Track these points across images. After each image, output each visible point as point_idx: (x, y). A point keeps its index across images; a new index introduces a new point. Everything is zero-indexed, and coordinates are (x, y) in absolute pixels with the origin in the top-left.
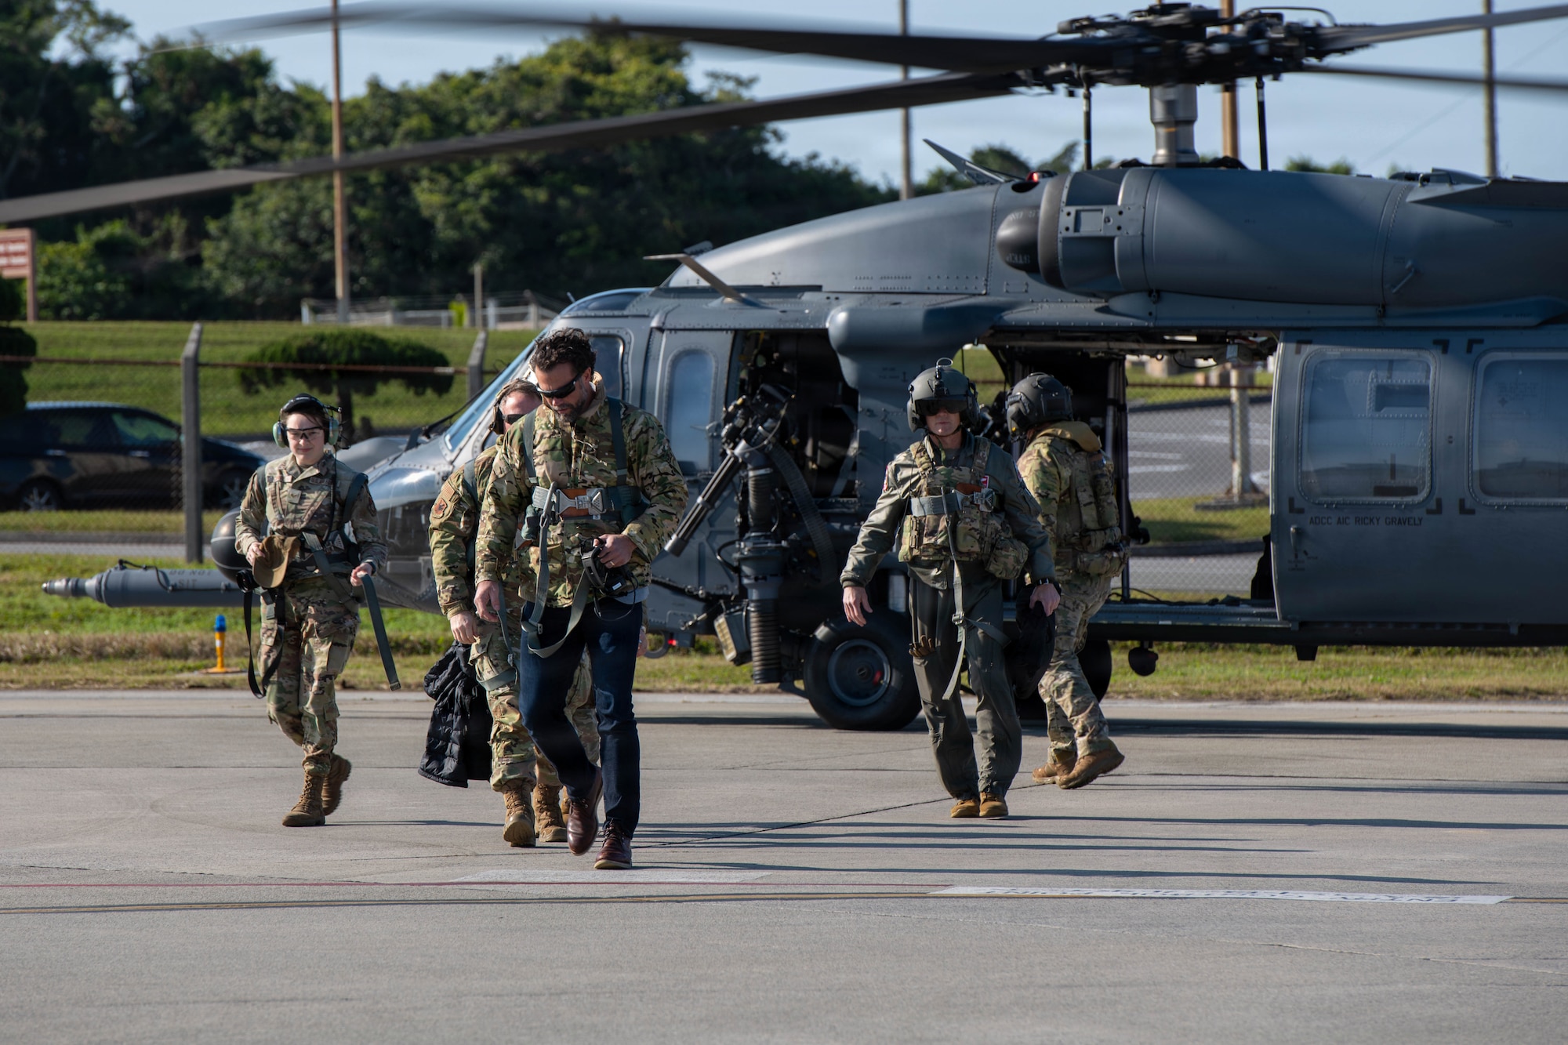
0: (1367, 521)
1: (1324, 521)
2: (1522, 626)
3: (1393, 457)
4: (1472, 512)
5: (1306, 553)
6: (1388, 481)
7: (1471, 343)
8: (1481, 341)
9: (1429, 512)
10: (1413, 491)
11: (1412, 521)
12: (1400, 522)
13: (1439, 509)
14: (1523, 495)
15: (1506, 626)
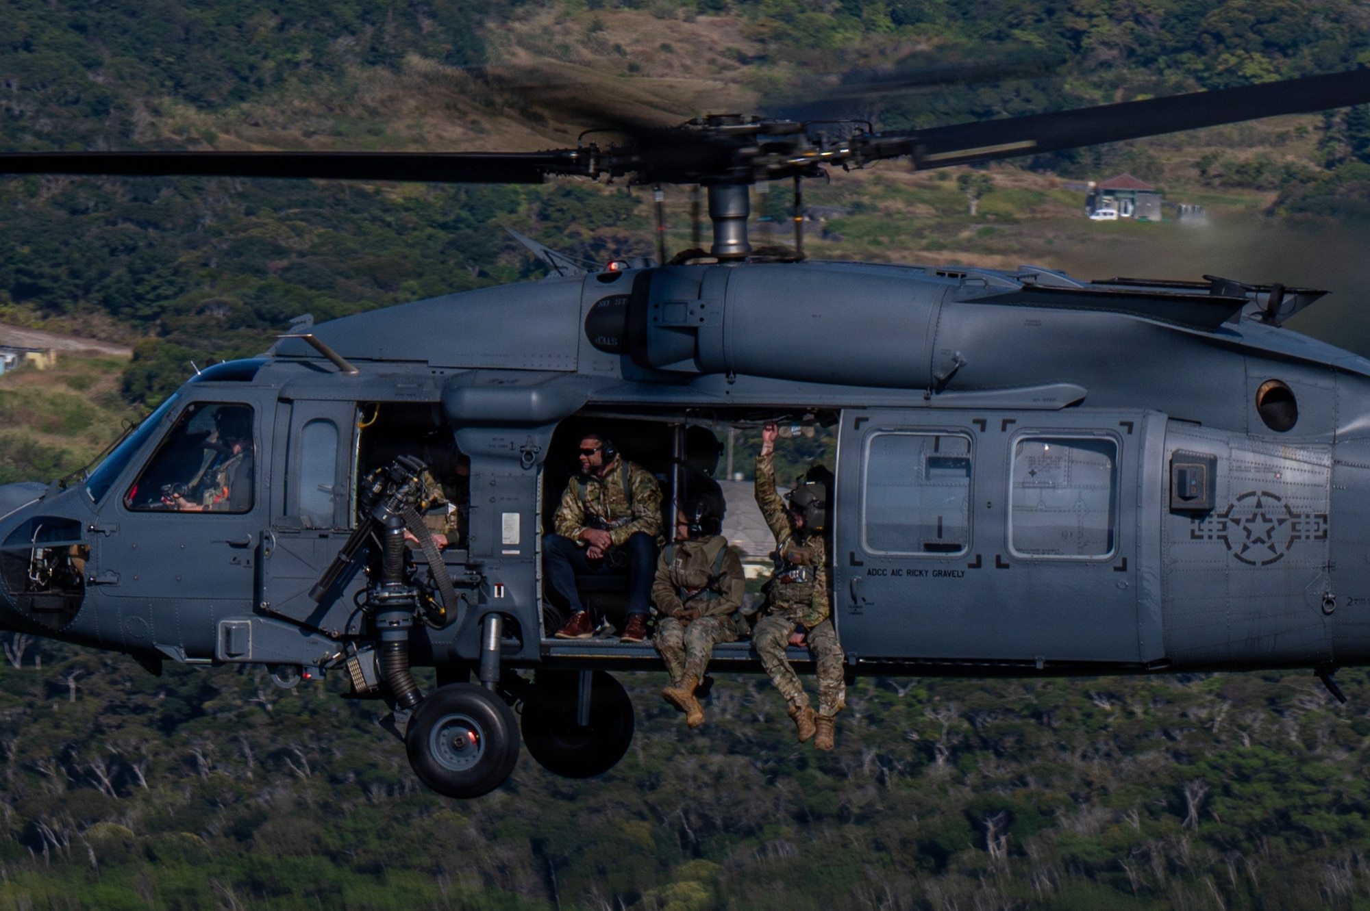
0: (917, 573)
1: (880, 572)
2: (1047, 662)
3: (940, 519)
4: (1007, 566)
5: (864, 600)
6: (935, 540)
7: (1005, 423)
8: (1013, 422)
9: (971, 566)
10: (958, 548)
11: (956, 574)
12: (945, 575)
13: (978, 564)
14: (1049, 552)
15: (1034, 662)
